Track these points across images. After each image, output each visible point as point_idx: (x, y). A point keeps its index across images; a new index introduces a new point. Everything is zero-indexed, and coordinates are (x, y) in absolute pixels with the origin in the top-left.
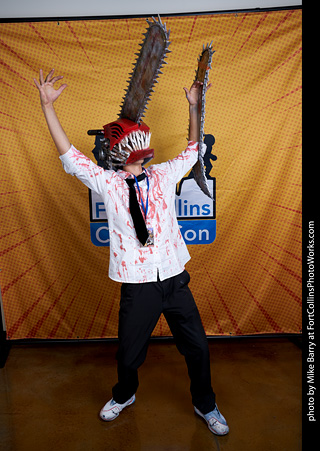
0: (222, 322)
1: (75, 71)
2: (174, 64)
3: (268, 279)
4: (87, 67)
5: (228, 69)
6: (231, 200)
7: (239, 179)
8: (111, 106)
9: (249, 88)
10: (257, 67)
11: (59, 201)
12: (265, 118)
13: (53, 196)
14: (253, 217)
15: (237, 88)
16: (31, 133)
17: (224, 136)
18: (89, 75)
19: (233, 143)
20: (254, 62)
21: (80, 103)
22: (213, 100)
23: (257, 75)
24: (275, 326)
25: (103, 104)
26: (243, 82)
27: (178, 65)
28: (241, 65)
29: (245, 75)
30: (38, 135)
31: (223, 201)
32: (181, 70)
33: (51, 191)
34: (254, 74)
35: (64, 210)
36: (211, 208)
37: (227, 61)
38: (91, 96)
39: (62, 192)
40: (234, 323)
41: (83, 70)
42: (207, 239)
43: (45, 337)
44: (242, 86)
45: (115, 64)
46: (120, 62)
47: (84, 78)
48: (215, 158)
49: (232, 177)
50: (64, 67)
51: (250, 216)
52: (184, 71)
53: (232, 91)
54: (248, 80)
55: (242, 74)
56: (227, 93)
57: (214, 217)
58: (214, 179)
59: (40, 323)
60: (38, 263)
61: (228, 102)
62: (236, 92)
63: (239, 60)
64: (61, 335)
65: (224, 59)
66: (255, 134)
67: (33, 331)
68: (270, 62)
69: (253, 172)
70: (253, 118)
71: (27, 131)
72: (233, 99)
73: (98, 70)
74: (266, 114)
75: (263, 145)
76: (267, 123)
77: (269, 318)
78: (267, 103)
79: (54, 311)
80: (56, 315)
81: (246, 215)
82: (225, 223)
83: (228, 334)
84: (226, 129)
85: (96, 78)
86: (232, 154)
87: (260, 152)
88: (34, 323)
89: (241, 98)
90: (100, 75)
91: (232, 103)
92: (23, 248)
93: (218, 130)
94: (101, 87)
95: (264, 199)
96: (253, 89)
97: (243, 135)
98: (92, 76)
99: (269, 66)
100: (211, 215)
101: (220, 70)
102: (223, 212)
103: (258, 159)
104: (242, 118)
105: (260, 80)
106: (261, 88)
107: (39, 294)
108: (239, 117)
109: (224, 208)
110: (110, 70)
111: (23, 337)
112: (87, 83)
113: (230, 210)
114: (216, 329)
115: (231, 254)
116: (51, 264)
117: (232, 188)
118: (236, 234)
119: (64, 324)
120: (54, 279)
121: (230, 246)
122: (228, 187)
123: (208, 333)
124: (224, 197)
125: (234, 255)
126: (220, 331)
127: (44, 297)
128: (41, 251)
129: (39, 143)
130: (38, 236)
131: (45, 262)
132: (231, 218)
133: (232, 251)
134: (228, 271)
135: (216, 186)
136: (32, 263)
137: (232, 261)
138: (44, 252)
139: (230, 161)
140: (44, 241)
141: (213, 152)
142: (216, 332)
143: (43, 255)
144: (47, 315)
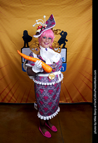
0: (67, 98)
1: (16, 6)
2: (53, 4)
3: (84, 84)
4: (20, 5)
5: (73, 7)
6: (72, 56)
7: (75, 49)
8: (29, 20)
9: (81, 14)
10: (84, 6)
11: (11, 56)
12: (86, 26)
13: (9, 53)
14: (79, 63)
15: (76, 14)
17: (71, 33)
18: (21, 8)
19: (74, 35)
20: (83, 4)
21: (18, 19)
22: (67, 19)
23: (84, 9)
24: (85, 100)
25: (26, 19)
26: (79, 12)
27: (55, 5)
28: (78, 5)
29: (80, 9)
30: (3, 31)
31: (69, 56)
32: (55, 7)
33: (8, 52)
34: (83, 9)
35: (12, 59)
36: (65, 59)
37: (73, 3)
38: (22, 16)
39: (12, 52)
40: (71, 99)
41: (19, 6)
42: (63, 70)
43: (7, 102)
44: (78, 14)
45: (31, 4)
46: (33, 3)
47: (19, 9)
48: (67, 41)
49: (73, 48)
50: (12, 5)
51: (78, 62)
52: (57, 7)
53: (74, 15)
54: (80, 11)
55: (78, 9)
56: (73, 16)
57: (66, 62)
58: (66, 48)
59: (5, 97)
60: (4, 77)
61: (73, 19)
62: (76, 16)
63: (78, 3)
64: (12, 102)
65: (72, 3)
66: (82, 32)
67: (3, 100)
68: (89, 4)
69: (80, 46)
70: (82, 26)
72: (75, 19)
73: (24, 6)
74: (86, 25)
75: (85, 36)
76: (87, 28)
77: (83, 97)
78: (87, 20)
79: (10, 93)
80: (10, 95)
81: (77, 62)
82: (70, 65)
83: (69, 102)
84: (72, 30)
85: (24, 9)
86: (73, 40)
87: (84, 39)
88: (3, 97)
89: (78, 18)
90: (25, 8)
91: (74, 20)
93: (69, 30)
94: (25, 13)
95: (84, 56)
96: (82, 15)
97: (78, 32)
98: (22, 8)
99: (89, 6)
100: (65, 61)
101: (70, 7)
102: (69, 61)
103: (82, 41)
104: (78, 26)
105: (85, 11)
106: (85, 14)
107: (5, 88)
108: (76, 25)
109: (70, 59)
110: (29, 6)
112: (20, 11)
113: (72, 60)
114: (65, 101)
115: (71, 75)
116: (8, 78)
117: (73, 52)
118: (73, 68)
119: (13, 98)
120: (9, 83)
121: (71, 73)
122: (71, 51)
123: (62, 102)
124: (70, 55)
125: (72, 76)
126: (67, 101)
127: (6, 89)
128: (5, 73)
129: (3, 34)
130: (4, 68)
131: (6, 77)
132: (72, 63)
133: (72, 74)
134: (70, 81)
135: (67, 51)
136: (2, 77)
137: (71, 78)
138: (6, 73)
139: (72, 42)
140: (6, 70)
141: (66, 39)
142: (65, 102)
143: (6, 75)
144: (7, 95)
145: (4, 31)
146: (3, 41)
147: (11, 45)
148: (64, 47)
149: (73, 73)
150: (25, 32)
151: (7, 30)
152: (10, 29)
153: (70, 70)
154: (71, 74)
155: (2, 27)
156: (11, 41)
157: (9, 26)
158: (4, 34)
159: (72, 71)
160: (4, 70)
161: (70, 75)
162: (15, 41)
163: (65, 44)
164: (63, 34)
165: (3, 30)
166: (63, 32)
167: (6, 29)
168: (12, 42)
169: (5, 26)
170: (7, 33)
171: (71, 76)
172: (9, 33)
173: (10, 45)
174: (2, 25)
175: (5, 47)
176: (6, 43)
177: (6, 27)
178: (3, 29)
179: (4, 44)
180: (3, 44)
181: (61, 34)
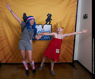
3: (64, 49)
9: (60, 3)
12: (64, 10)
16: (8, 13)
19: (56, 16)
21: (20, 6)
22: (51, 6)
24: (66, 60)
25: (25, 6)
31: (53, 30)
33: (12, 27)
35: (15, 31)
38: (22, 4)
39: (15, 27)
42: (49, 39)
43: (10, 62)
53: (56, 4)
58: (51, 25)
60: (9, 44)
64: (14, 62)
67: (7, 61)
70: (61, 10)
77: (64, 58)
78: (64, 7)
92: (5, 40)
94: (25, 2)
97: (58, 14)
104: (58, 10)
107: (9, 52)
111: (5, 62)
116: (12, 44)
119: (15, 59)
120: (13, 48)
130: (9, 38)
135: (52, 26)
138: (10, 41)
144: (11, 57)
147: (15, 22)
181: (47, 15)
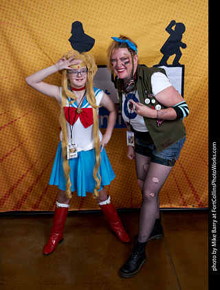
0: (186, 196)
6: (198, 85)
16: (10, 22)
17: (194, 24)
30: (17, 24)
31: (190, 87)
40: (197, 198)
43: (30, 209)
48: (184, 46)
58: (183, 66)
59: (25, 197)
60: (21, 144)
64: (43, 208)
67: (19, 205)
71: (7, 20)
79: (37, 186)
80: (38, 190)
83: (191, 207)
86: (202, 42)
88: (19, 197)
92: (7, 130)
93: (189, 18)
102: (190, 97)
107: (23, 172)
109: (191, 94)
111: (9, 210)
113: (197, 96)
114: (180, 202)
115: (196, 136)
116: (33, 145)
117: (199, 75)
118: (201, 117)
119: (45, 197)
120: (36, 158)
121: (196, 129)
122: (196, 74)
123: (173, 206)
124: (192, 84)
125: (199, 137)
126: (185, 204)
127: (28, 175)
128: (24, 133)
129: (18, 32)
130: (21, 120)
131: (27, 144)
132: (198, 103)
133: (197, 133)
134: (193, 151)
135: (185, 73)
136: (15, 144)
137: (197, 142)
138: (27, 134)
139: (199, 49)
140: (26, 125)
141: (183, 41)
142: (181, 205)
143: (26, 137)
144: (31, 189)
145: (20, 25)
146: (18, 49)
147: (40, 61)
148: (176, 64)
149: (202, 131)
150: (77, 27)
151: (28, 20)
152: (36, 19)
153: (193, 121)
154: (194, 132)
155: (16, 12)
156: (39, 50)
157: (34, 11)
158: (22, 33)
159: (198, 123)
160: (22, 127)
161: (193, 135)
162: (49, 49)
163: (179, 55)
164: (173, 28)
165: (18, 21)
166: (173, 23)
167: (25, 19)
168: (41, 54)
169: (23, 11)
170: (30, 29)
171: (195, 139)
172: (33, 30)
173: (36, 59)
174: (16, 8)
175: (24, 66)
176: (26, 56)
177: (26, 12)
178: (18, 17)
179: (22, 58)
180: (19, 57)
181: (168, 29)
